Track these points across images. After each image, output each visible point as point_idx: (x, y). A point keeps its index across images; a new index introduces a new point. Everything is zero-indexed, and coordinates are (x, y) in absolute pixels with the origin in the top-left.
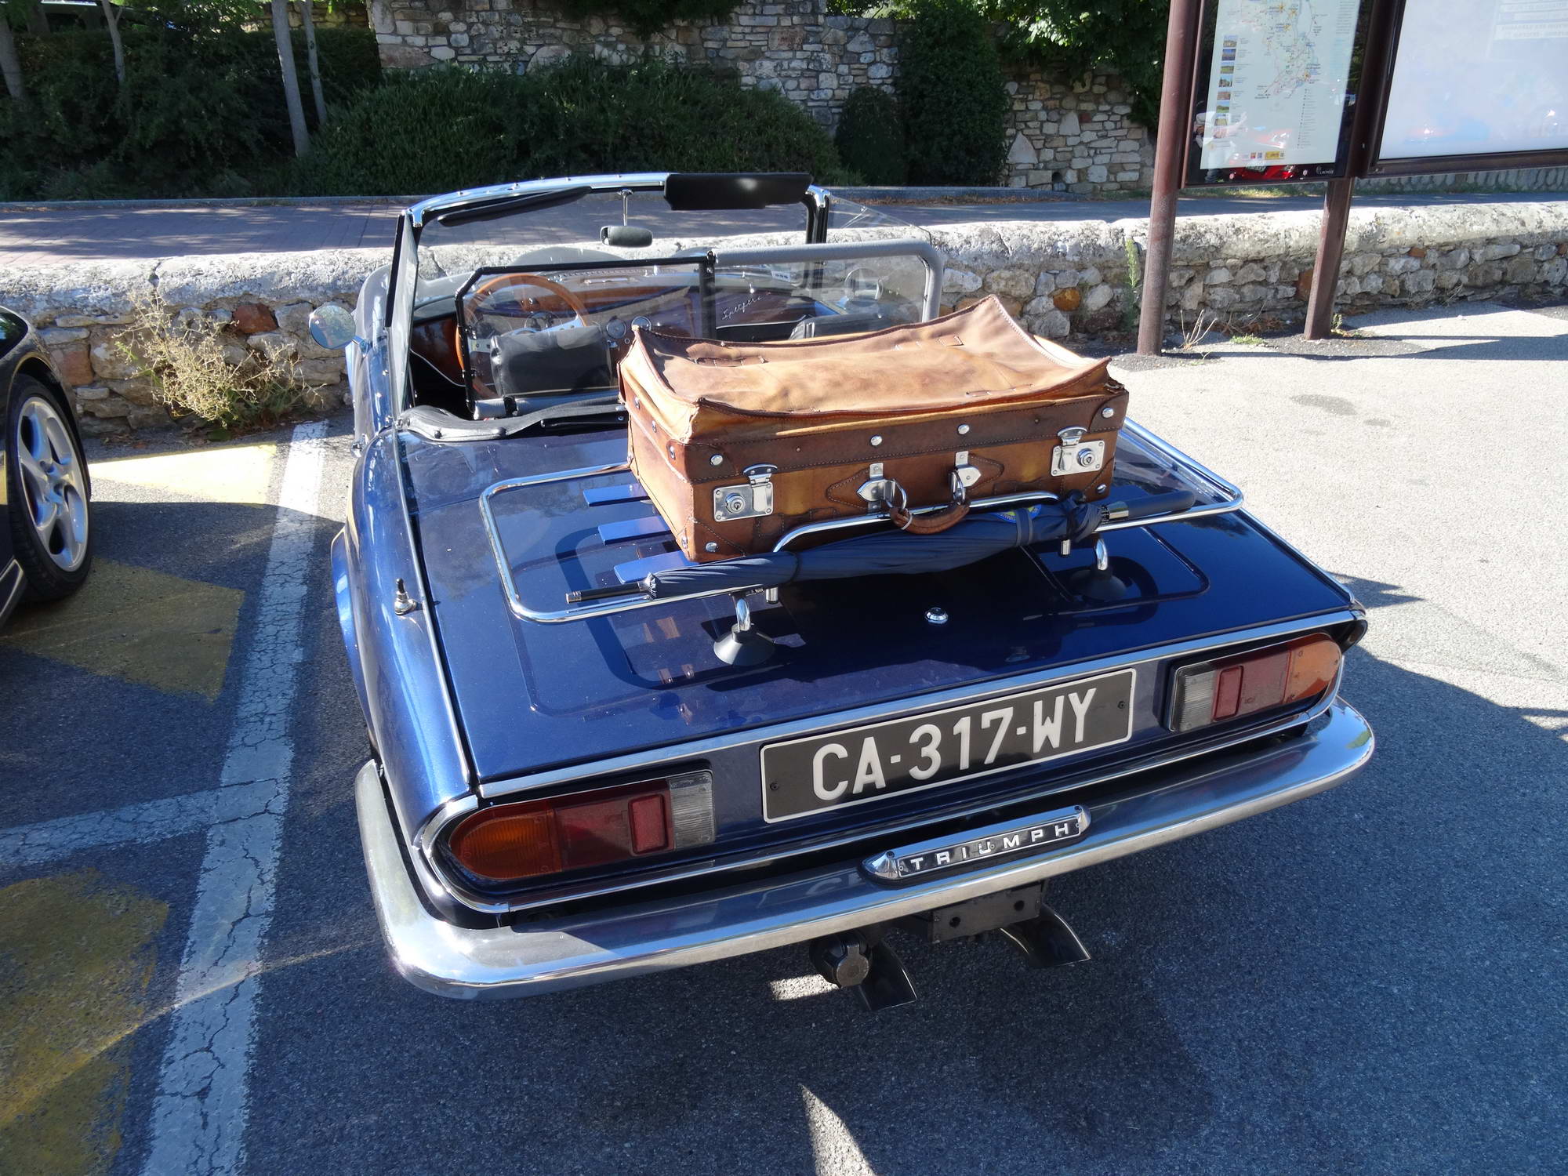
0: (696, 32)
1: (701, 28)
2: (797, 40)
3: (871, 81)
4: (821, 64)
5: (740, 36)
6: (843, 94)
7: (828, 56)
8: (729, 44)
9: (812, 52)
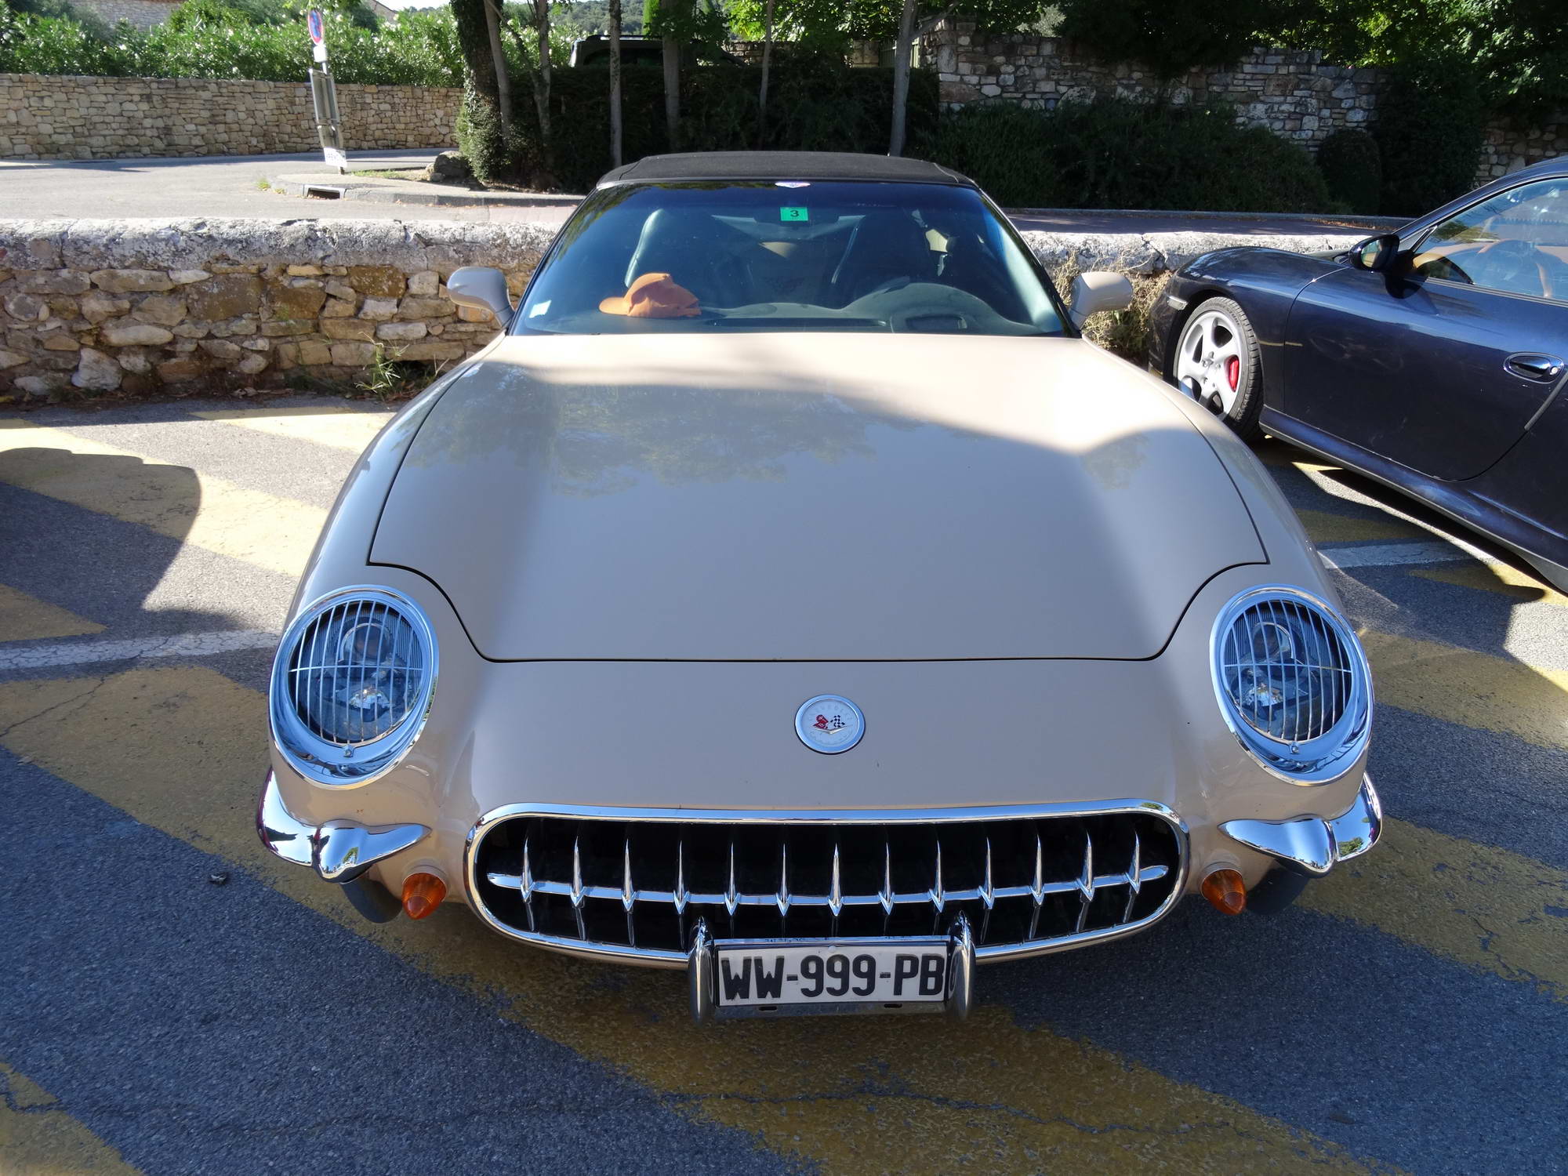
0: (1203, 79)
1: (1209, 75)
2: (1290, 87)
3: (1348, 124)
4: (1307, 108)
5: (1241, 82)
6: (1320, 135)
7: (1314, 101)
8: (1231, 88)
9: (1301, 97)
